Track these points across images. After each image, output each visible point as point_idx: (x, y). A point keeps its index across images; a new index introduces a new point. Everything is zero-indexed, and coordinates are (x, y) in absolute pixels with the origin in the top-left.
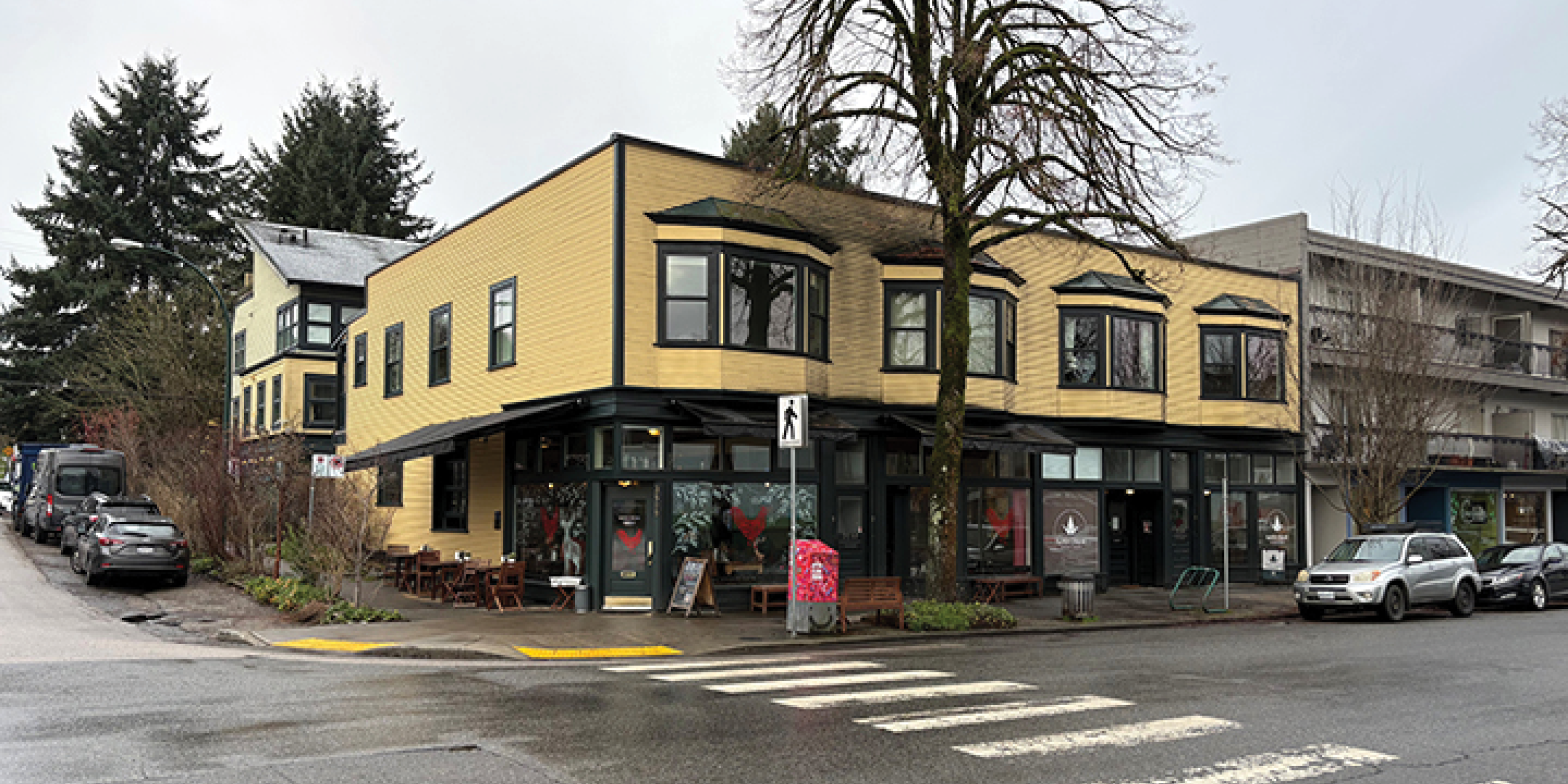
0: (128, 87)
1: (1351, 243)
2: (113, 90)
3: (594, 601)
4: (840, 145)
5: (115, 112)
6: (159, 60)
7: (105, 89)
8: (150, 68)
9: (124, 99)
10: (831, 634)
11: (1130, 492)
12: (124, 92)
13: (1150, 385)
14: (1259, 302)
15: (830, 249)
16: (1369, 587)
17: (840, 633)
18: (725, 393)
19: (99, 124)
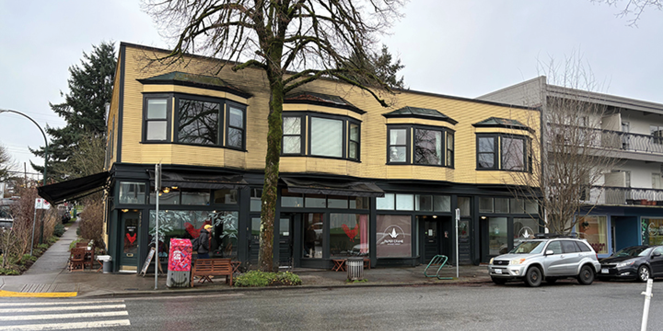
0: (95, 55)
1: (576, 91)
2: (89, 56)
3: (114, 267)
4: (391, 65)
5: (91, 65)
6: (108, 43)
7: (86, 56)
8: (104, 47)
9: (93, 59)
10: (186, 287)
11: (435, 217)
12: (92, 56)
13: (439, 163)
14: (515, 121)
15: (247, 95)
16: (518, 268)
17: (190, 287)
18: (172, 165)
19: (84, 69)
